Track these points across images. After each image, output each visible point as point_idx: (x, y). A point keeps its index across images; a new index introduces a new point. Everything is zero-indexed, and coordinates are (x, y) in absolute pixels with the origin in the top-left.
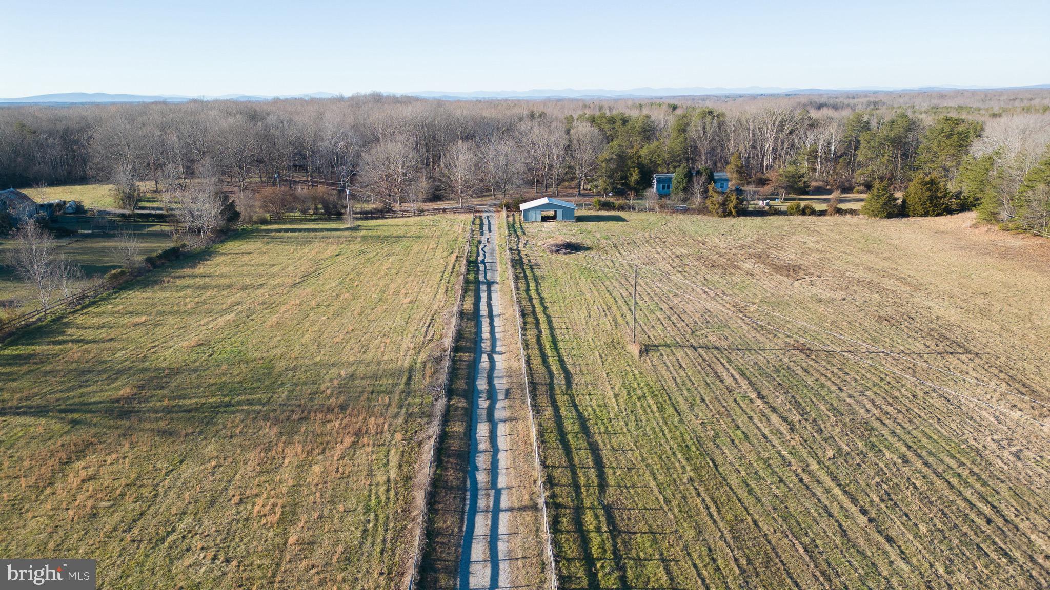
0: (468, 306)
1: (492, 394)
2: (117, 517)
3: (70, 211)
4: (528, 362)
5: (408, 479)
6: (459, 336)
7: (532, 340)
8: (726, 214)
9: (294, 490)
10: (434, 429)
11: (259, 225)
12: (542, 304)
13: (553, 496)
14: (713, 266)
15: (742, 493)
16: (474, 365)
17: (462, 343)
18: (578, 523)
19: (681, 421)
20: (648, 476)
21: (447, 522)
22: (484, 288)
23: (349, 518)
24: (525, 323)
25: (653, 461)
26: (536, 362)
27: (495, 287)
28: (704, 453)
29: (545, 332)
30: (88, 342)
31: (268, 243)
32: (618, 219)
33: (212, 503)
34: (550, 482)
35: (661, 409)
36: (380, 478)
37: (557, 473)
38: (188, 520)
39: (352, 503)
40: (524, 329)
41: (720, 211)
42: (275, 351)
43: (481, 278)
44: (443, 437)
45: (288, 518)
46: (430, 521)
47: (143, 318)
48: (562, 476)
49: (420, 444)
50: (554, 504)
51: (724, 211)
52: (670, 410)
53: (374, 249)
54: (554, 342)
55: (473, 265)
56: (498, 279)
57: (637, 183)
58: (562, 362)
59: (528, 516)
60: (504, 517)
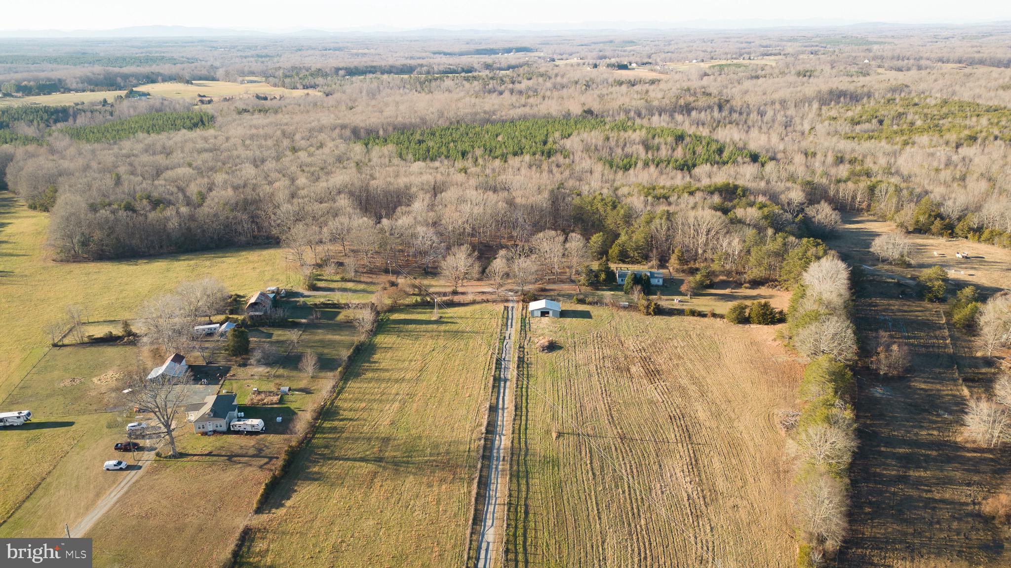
0: (494, 401)
1: (498, 459)
2: (394, 499)
3: (283, 295)
4: (512, 442)
5: (470, 492)
6: (489, 424)
7: (517, 427)
8: (648, 314)
9: (439, 494)
10: (477, 475)
11: (387, 314)
12: (527, 399)
13: (510, 500)
14: (617, 369)
15: (565, 502)
16: (493, 442)
17: (489, 428)
18: (516, 509)
19: (558, 474)
20: (540, 495)
21: (480, 507)
22: (502, 384)
23: (455, 504)
24: (516, 415)
25: (543, 490)
26: (516, 441)
27: (508, 383)
28: (560, 487)
29: (523, 423)
30: (351, 420)
31: (398, 336)
32: (586, 315)
33: (417, 497)
34: (510, 496)
35: (553, 468)
36: (462, 492)
37: (513, 493)
38: (412, 501)
39: (455, 499)
40: (514, 420)
41: (645, 311)
42: (420, 429)
43: (502, 376)
44: (481, 477)
45: (438, 502)
46: (476, 506)
47: (363, 405)
48: (515, 494)
49: (473, 479)
50: (510, 504)
51: (647, 312)
52: (556, 468)
53: (453, 344)
54: (526, 429)
55: (499, 362)
56: (509, 377)
57: (604, 280)
58: (526, 442)
59: (502, 507)
60: (497, 506)
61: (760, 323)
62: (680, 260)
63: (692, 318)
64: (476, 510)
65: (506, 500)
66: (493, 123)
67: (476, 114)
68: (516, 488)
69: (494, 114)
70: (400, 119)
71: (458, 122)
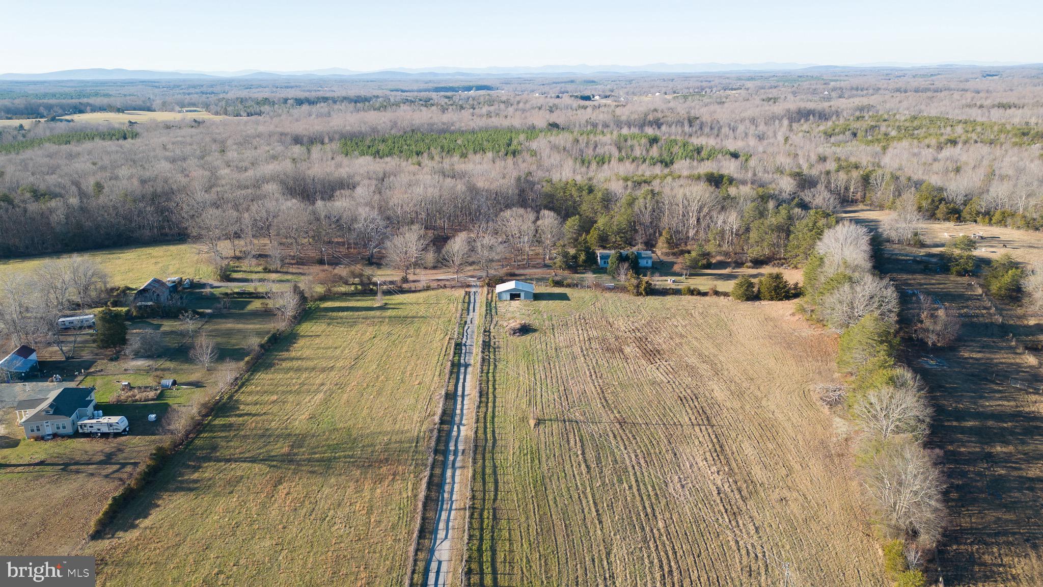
0: (451, 388)
1: (456, 453)
2: (305, 510)
3: (187, 286)
4: (476, 432)
5: (415, 496)
6: (444, 413)
7: (482, 415)
8: (639, 294)
9: (371, 500)
10: (427, 473)
11: (318, 302)
12: (494, 386)
13: (474, 504)
14: (607, 350)
15: (551, 503)
16: (450, 432)
17: (445, 418)
18: (481, 515)
19: (539, 468)
20: (515, 495)
21: (430, 514)
22: (462, 370)
23: (393, 512)
24: (480, 402)
25: (519, 489)
26: (481, 431)
27: (470, 369)
28: (543, 484)
29: (490, 410)
30: (255, 415)
31: (329, 324)
32: (564, 297)
33: (339, 505)
34: (473, 498)
35: (532, 461)
36: (405, 495)
37: (477, 494)
38: (332, 512)
39: (394, 506)
40: (479, 407)
41: (635, 291)
42: (350, 423)
43: (462, 361)
44: (431, 476)
45: (370, 512)
46: (424, 514)
47: (275, 397)
48: (479, 495)
49: (421, 479)
50: (473, 508)
51: (637, 292)
52: (537, 461)
53: (399, 330)
54: (493, 417)
55: (458, 346)
56: (472, 362)
57: (585, 261)
58: (494, 432)
59: (462, 512)
60: (453, 513)
61: (772, 299)
62: (669, 243)
63: (690, 297)
64: (424, 519)
65: (469, 503)
66: (452, 133)
67: (433, 125)
68: (481, 489)
69: (453, 125)
70: (348, 128)
71: (413, 131)
